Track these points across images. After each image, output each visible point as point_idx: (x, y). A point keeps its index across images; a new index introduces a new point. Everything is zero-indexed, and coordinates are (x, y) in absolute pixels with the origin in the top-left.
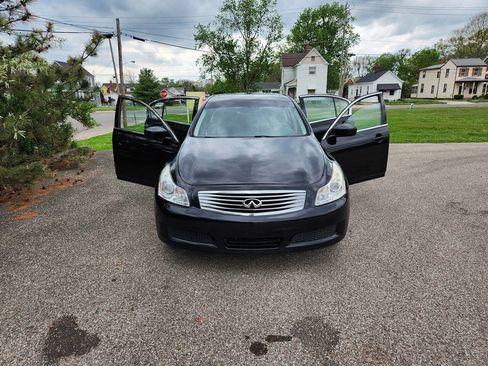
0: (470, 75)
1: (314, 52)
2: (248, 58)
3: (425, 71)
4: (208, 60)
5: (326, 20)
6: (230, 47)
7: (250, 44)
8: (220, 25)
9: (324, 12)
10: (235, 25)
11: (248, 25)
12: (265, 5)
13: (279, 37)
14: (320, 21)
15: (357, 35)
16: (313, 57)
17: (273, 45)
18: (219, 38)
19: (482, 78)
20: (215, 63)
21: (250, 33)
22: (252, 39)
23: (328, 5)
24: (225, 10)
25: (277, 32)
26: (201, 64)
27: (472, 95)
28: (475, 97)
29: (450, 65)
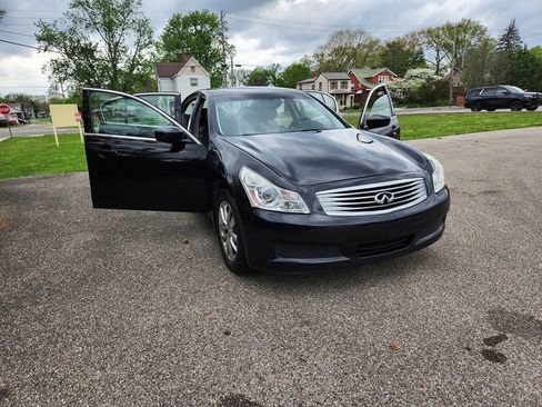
0: (339, 88)
1: (193, 61)
2: (115, 66)
3: (301, 85)
4: (58, 67)
5: (199, 28)
6: (88, 51)
7: (114, 49)
8: (71, 24)
9: (194, 19)
10: (92, 25)
11: (109, 27)
12: (127, 5)
13: (150, 42)
14: (192, 29)
15: (233, 47)
16: (193, 67)
17: (143, 52)
18: (71, 40)
19: (349, 90)
20: (70, 71)
21: (113, 36)
22: (117, 44)
23: (197, 12)
24: (75, 6)
25: (146, 37)
26: (49, 72)
27: (343, 107)
28: (345, 108)
29: (322, 78)
